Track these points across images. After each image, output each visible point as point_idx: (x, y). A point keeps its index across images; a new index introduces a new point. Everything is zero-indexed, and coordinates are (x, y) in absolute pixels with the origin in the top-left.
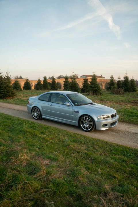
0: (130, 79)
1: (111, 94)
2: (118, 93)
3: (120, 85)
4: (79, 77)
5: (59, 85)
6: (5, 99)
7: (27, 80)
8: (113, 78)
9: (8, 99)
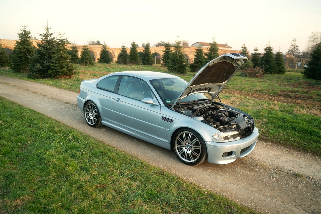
0: (274, 52)
1: (240, 75)
2: (253, 75)
3: (256, 61)
4: (190, 46)
5: (157, 57)
6: (57, 78)
7: (105, 47)
8: (245, 48)
9: (61, 79)
